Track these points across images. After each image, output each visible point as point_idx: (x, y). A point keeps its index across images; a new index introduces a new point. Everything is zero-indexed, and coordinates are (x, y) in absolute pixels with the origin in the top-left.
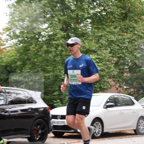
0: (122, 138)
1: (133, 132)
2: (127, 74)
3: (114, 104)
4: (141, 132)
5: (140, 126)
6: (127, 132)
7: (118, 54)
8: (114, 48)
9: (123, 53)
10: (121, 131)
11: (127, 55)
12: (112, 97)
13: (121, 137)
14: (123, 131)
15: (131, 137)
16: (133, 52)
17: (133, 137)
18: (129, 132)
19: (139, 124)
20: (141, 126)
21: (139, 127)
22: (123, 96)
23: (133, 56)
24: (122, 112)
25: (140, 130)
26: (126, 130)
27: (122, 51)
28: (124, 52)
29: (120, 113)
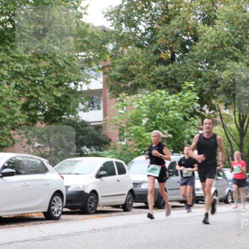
0: (22, 226)
1: (42, 216)
2: (41, 123)
3: (14, 171)
4: (55, 215)
5: (53, 205)
6: (32, 216)
7: (27, 93)
8: (21, 83)
9: (36, 92)
10: (22, 214)
11: (41, 94)
12: (14, 159)
13: (22, 224)
14: (27, 214)
15: (38, 224)
16: (51, 90)
17: (41, 224)
18: (36, 216)
19: (53, 203)
20: (56, 207)
21: (52, 208)
22: (32, 158)
23: (51, 96)
24: (28, 184)
25: (53, 213)
26: (32, 213)
27: (35, 88)
28: (37, 90)
29: (24, 186)
